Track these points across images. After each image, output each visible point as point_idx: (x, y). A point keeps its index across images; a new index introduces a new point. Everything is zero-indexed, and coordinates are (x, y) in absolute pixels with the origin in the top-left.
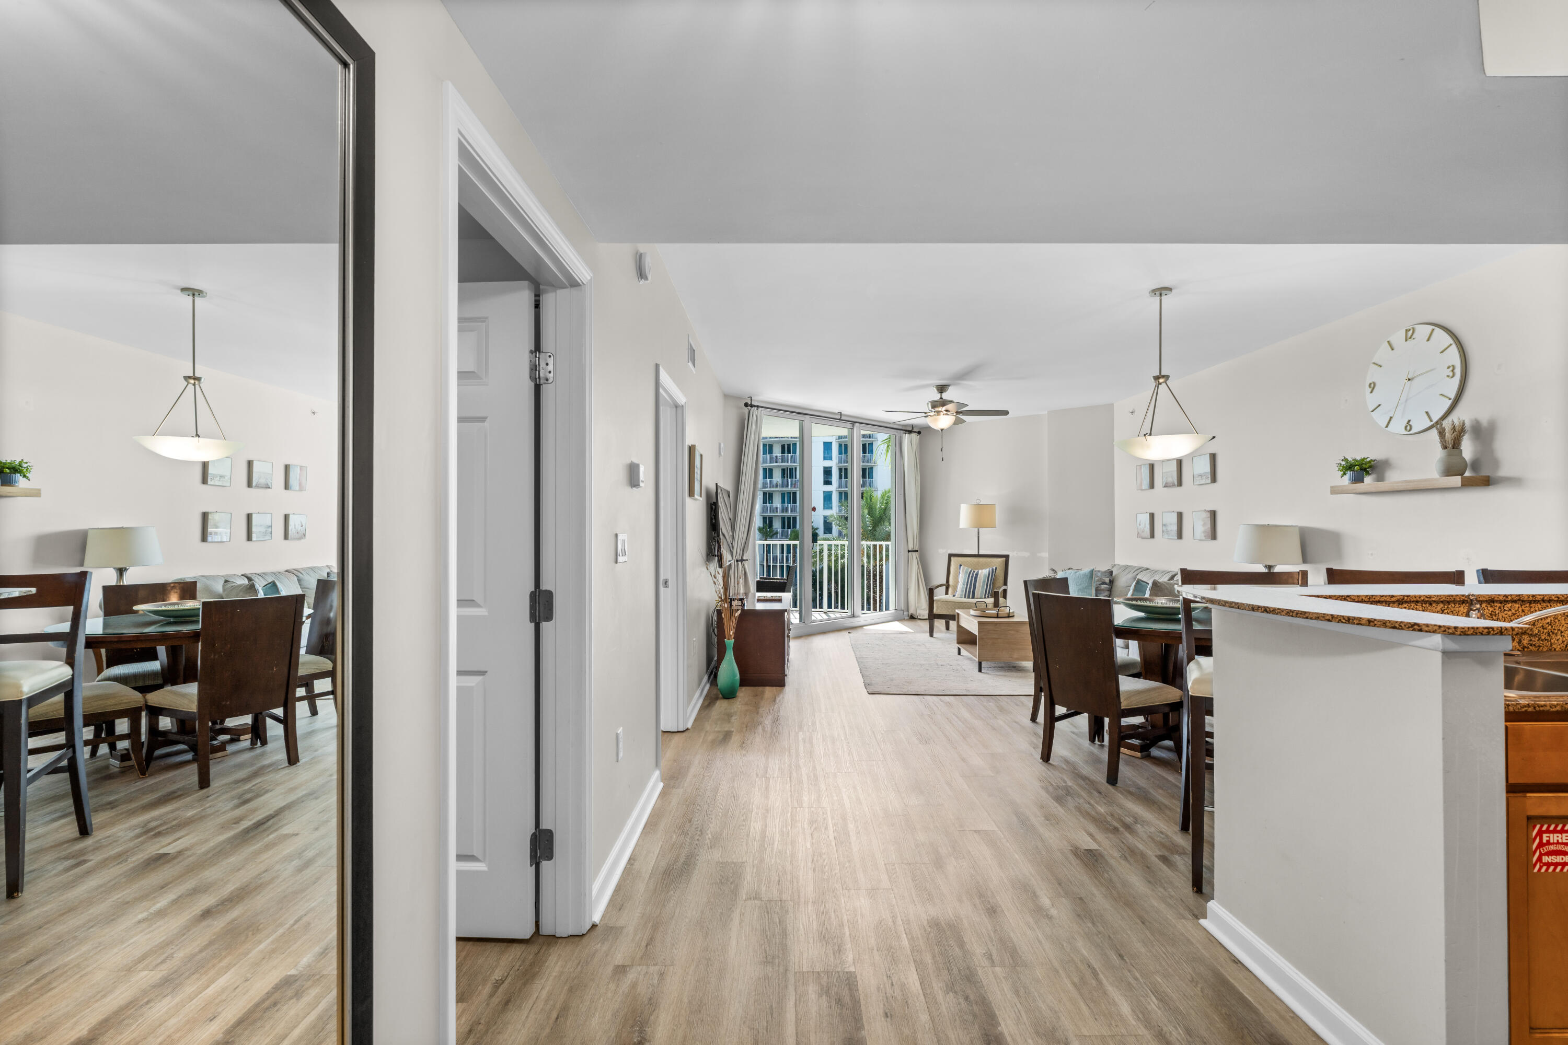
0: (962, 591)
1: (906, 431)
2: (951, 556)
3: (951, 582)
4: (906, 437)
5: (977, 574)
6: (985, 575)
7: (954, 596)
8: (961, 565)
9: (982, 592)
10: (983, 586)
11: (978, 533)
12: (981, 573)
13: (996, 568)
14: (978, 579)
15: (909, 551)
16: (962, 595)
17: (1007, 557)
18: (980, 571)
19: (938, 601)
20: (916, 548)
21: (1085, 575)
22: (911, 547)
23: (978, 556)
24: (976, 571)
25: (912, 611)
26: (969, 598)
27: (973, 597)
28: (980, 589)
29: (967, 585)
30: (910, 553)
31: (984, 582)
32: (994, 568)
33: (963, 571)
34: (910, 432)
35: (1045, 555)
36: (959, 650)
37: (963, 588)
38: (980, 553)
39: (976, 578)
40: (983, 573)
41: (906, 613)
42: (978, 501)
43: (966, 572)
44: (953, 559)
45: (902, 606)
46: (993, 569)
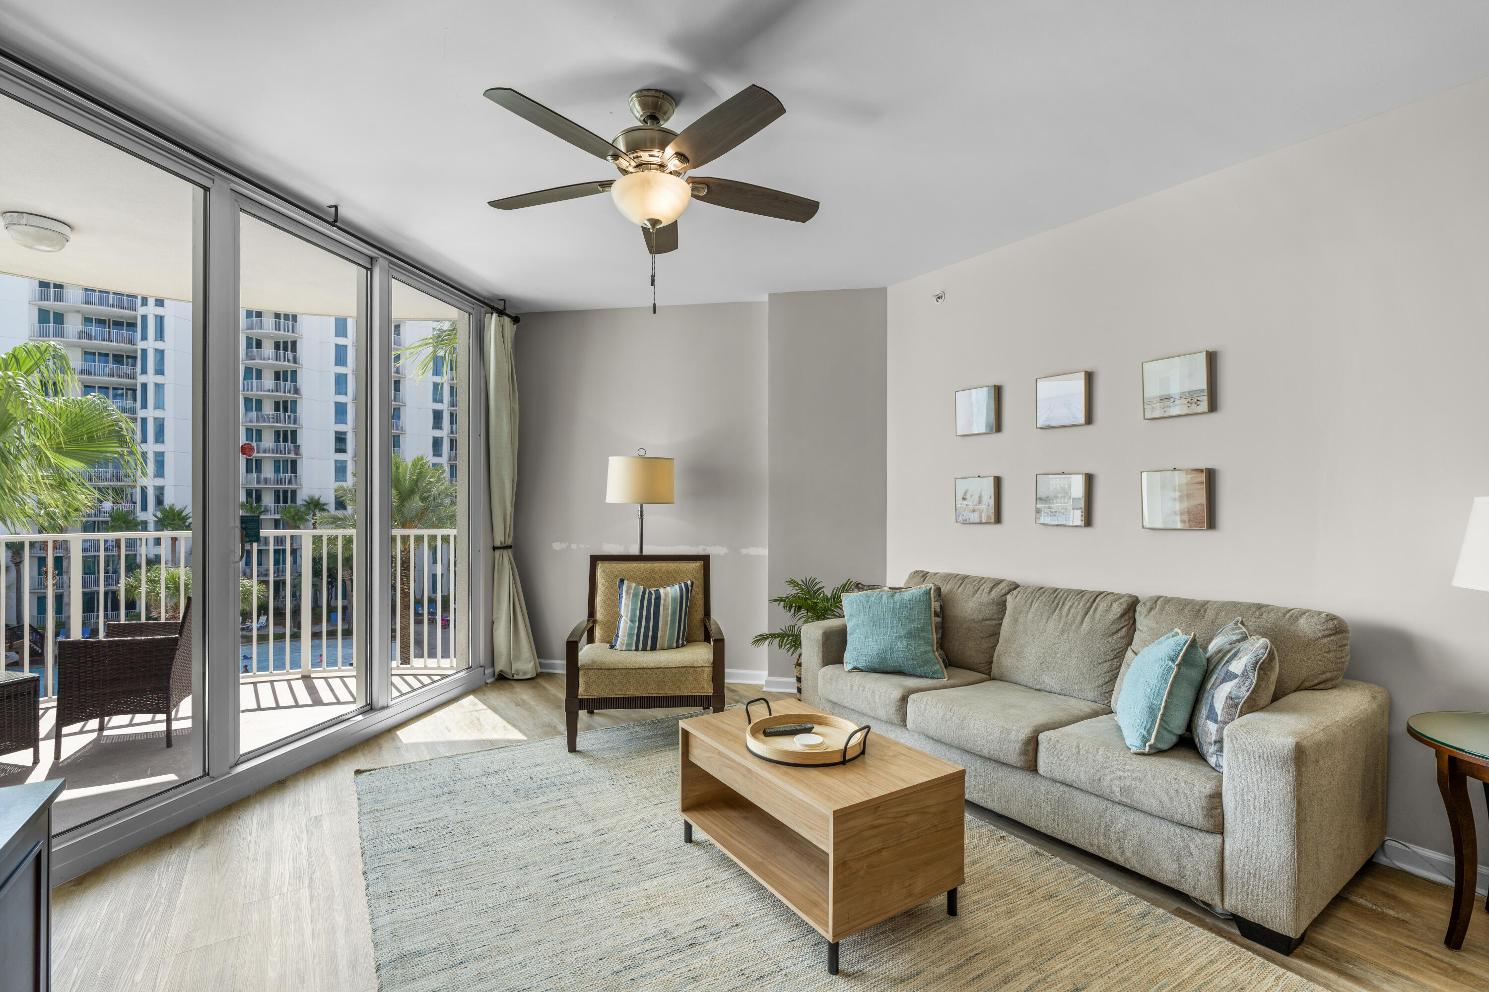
0: (630, 635)
1: (493, 308)
2: (595, 560)
3: (599, 615)
4: (493, 322)
5: (658, 598)
6: (674, 600)
7: (612, 647)
8: (622, 581)
9: (672, 634)
10: (673, 621)
11: (642, 512)
12: (666, 595)
13: (692, 583)
14: (662, 608)
15: (495, 548)
16: (629, 645)
17: (706, 559)
18: (662, 591)
19: (589, 668)
20: (509, 542)
21: (914, 600)
22: (499, 540)
23: (641, 558)
24: (653, 590)
25: (501, 665)
26: (644, 649)
27: (654, 648)
28: (665, 631)
29: (640, 622)
30: (497, 552)
31: (673, 613)
32: (689, 583)
33: (627, 592)
34: (501, 313)
35: (763, 552)
36: (688, 828)
37: (631, 628)
38: (645, 553)
39: (657, 605)
40: (670, 593)
41: (489, 671)
42: (642, 453)
43: (635, 595)
44: (600, 566)
45: (482, 658)
46: (686, 585)
